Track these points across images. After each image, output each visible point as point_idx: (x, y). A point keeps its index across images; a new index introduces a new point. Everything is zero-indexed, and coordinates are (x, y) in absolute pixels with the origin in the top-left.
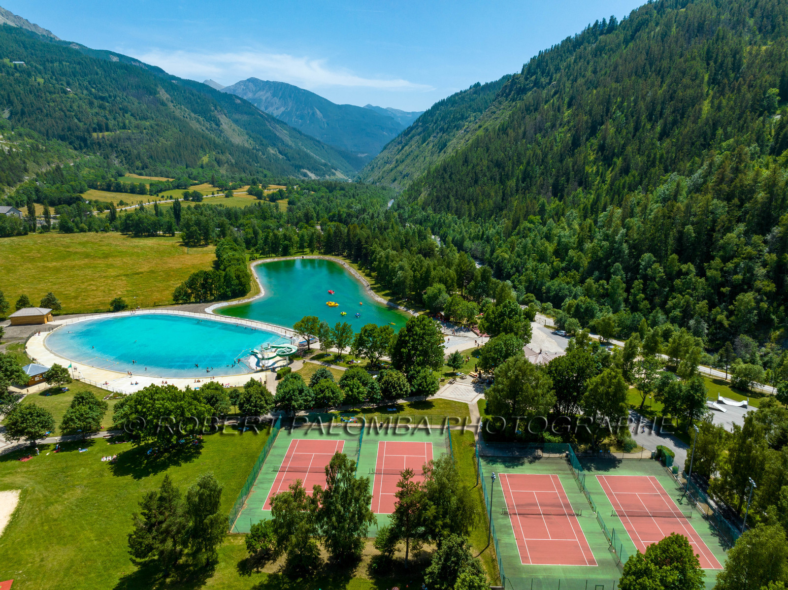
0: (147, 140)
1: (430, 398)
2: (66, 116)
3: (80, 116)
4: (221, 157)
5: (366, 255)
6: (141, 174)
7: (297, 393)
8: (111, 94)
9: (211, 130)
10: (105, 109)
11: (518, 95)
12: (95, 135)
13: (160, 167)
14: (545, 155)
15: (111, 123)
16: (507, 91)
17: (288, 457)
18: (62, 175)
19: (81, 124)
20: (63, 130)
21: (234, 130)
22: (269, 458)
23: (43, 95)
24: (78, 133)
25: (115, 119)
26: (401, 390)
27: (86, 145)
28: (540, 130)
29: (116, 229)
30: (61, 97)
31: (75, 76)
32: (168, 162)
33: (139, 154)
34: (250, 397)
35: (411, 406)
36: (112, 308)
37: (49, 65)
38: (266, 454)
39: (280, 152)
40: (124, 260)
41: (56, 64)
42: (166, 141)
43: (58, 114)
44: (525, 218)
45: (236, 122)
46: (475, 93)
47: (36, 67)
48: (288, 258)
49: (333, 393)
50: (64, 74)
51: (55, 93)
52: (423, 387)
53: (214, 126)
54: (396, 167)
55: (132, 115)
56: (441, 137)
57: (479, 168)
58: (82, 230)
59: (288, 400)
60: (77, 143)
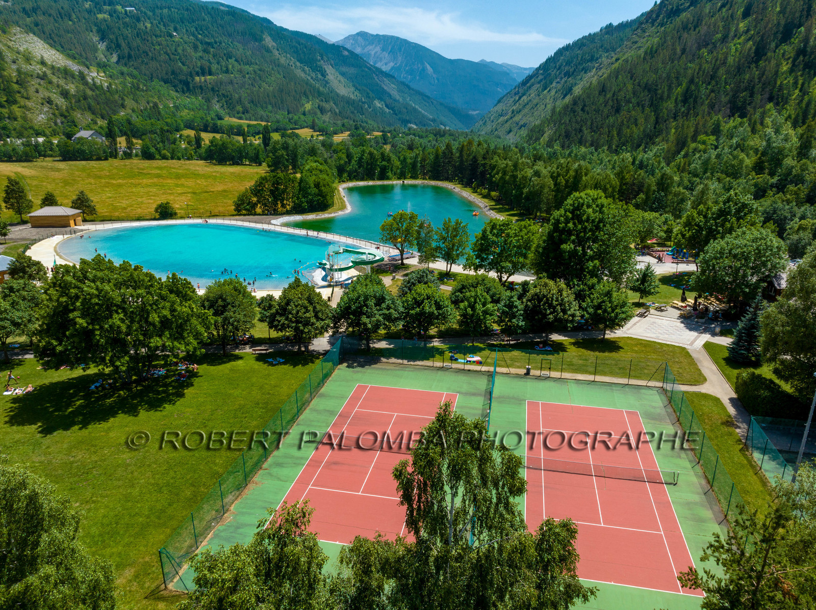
0: (249, 85)
1: (609, 335)
2: (170, 59)
3: (184, 59)
4: (324, 104)
5: (483, 174)
6: (240, 118)
7: (371, 303)
8: (217, 40)
9: (316, 79)
10: (208, 53)
11: (669, 18)
12: (197, 78)
13: (261, 112)
14: (716, 69)
15: (214, 67)
16: (654, 16)
17: (343, 416)
18: (159, 113)
19: (185, 68)
20: (167, 74)
21: (339, 81)
22: (306, 415)
23: (149, 38)
24: (183, 77)
25: (218, 63)
26: (564, 311)
27: (188, 89)
28: (706, 45)
29: (201, 158)
30: (166, 40)
31: (183, 23)
32: (270, 107)
33: (240, 98)
34: (288, 304)
35: (577, 344)
36: (158, 217)
37: (158, 11)
38: (302, 407)
39: (387, 106)
40: (198, 182)
41: (165, 11)
42: (269, 86)
43: (163, 57)
44: (694, 139)
45: (343, 74)
46: (607, 33)
47: (145, 13)
48: (386, 182)
49: (439, 307)
50: (172, 21)
51: (160, 37)
52: (605, 311)
53: (320, 76)
54: (511, 118)
55: (236, 60)
56: (566, 82)
57: (622, 93)
58: (164, 158)
59: (354, 313)
60: (180, 86)
